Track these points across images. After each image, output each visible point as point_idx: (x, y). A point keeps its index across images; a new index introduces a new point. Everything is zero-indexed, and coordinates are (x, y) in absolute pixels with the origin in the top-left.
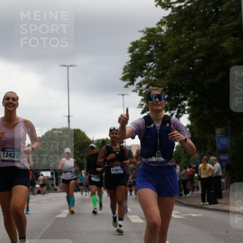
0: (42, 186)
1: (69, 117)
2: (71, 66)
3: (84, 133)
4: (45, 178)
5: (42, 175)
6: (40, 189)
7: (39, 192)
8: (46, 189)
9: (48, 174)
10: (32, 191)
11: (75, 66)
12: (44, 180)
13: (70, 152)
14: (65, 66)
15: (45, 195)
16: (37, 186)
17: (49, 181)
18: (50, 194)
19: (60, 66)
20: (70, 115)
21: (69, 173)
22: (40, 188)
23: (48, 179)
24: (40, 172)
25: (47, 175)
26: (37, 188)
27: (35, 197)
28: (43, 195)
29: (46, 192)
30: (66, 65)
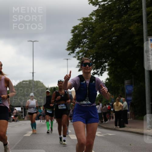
0: (15, 116)
1: (33, 73)
2: (35, 41)
4: (18, 112)
5: (16, 110)
7: (13, 120)
8: (18, 119)
11: (38, 41)
12: (17, 113)
13: (33, 96)
14: (31, 41)
15: (17, 122)
16: (13, 116)
17: (20, 113)
18: (20, 121)
19: (28, 41)
20: (34, 72)
21: (33, 109)
22: (14, 117)
24: (14, 108)
25: (19, 110)
26: (12, 118)
27: (11, 123)
28: (16, 122)
29: (18, 120)
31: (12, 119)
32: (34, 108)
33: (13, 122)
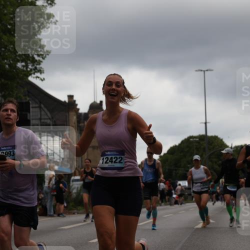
1: (206, 123)
2: (207, 70)
3: (222, 140)
5: (180, 185)
6: (178, 199)
7: (176, 203)
9: (185, 183)
10: (169, 201)
11: (212, 70)
12: (182, 190)
13: (199, 159)
14: (201, 71)
15: (183, 205)
16: (174, 196)
17: (187, 191)
18: (187, 204)
19: (196, 71)
20: (207, 121)
23: (186, 188)
24: (177, 182)
25: (184, 185)
26: (174, 198)
27: (172, 207)
30: (202, 69)
31: (173, 201)
32: (201, 183)
33: (176, 206)
